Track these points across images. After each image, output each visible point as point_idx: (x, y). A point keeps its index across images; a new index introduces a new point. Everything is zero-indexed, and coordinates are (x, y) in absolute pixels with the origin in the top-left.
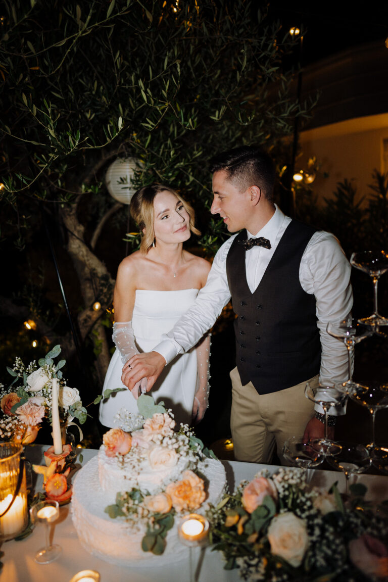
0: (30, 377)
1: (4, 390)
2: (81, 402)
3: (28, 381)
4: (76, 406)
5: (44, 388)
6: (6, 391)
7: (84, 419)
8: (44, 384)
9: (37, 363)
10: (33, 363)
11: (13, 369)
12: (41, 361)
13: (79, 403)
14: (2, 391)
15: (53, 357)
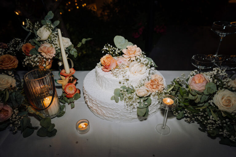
0: (38, 32)
1: (21, 42)
2: (73, 45)
3: (37, 34)
4: (70, 48)
5: (49, 38)
6: (23, 43)
7: (76, 55)
8: (48, 36)
9: (40, 23)
10: (38, 24)
11: (26, 26)
12: (43, 21)
13: (72, 46)
14: (20, 43)
15: (49, 19)
